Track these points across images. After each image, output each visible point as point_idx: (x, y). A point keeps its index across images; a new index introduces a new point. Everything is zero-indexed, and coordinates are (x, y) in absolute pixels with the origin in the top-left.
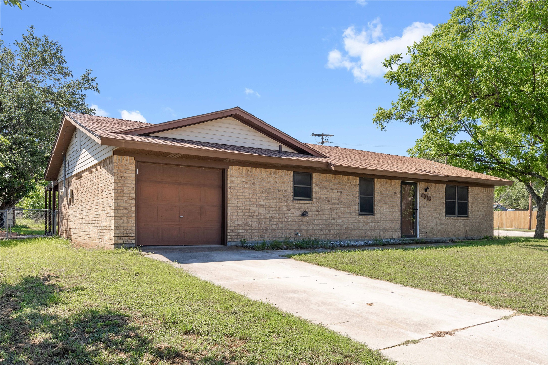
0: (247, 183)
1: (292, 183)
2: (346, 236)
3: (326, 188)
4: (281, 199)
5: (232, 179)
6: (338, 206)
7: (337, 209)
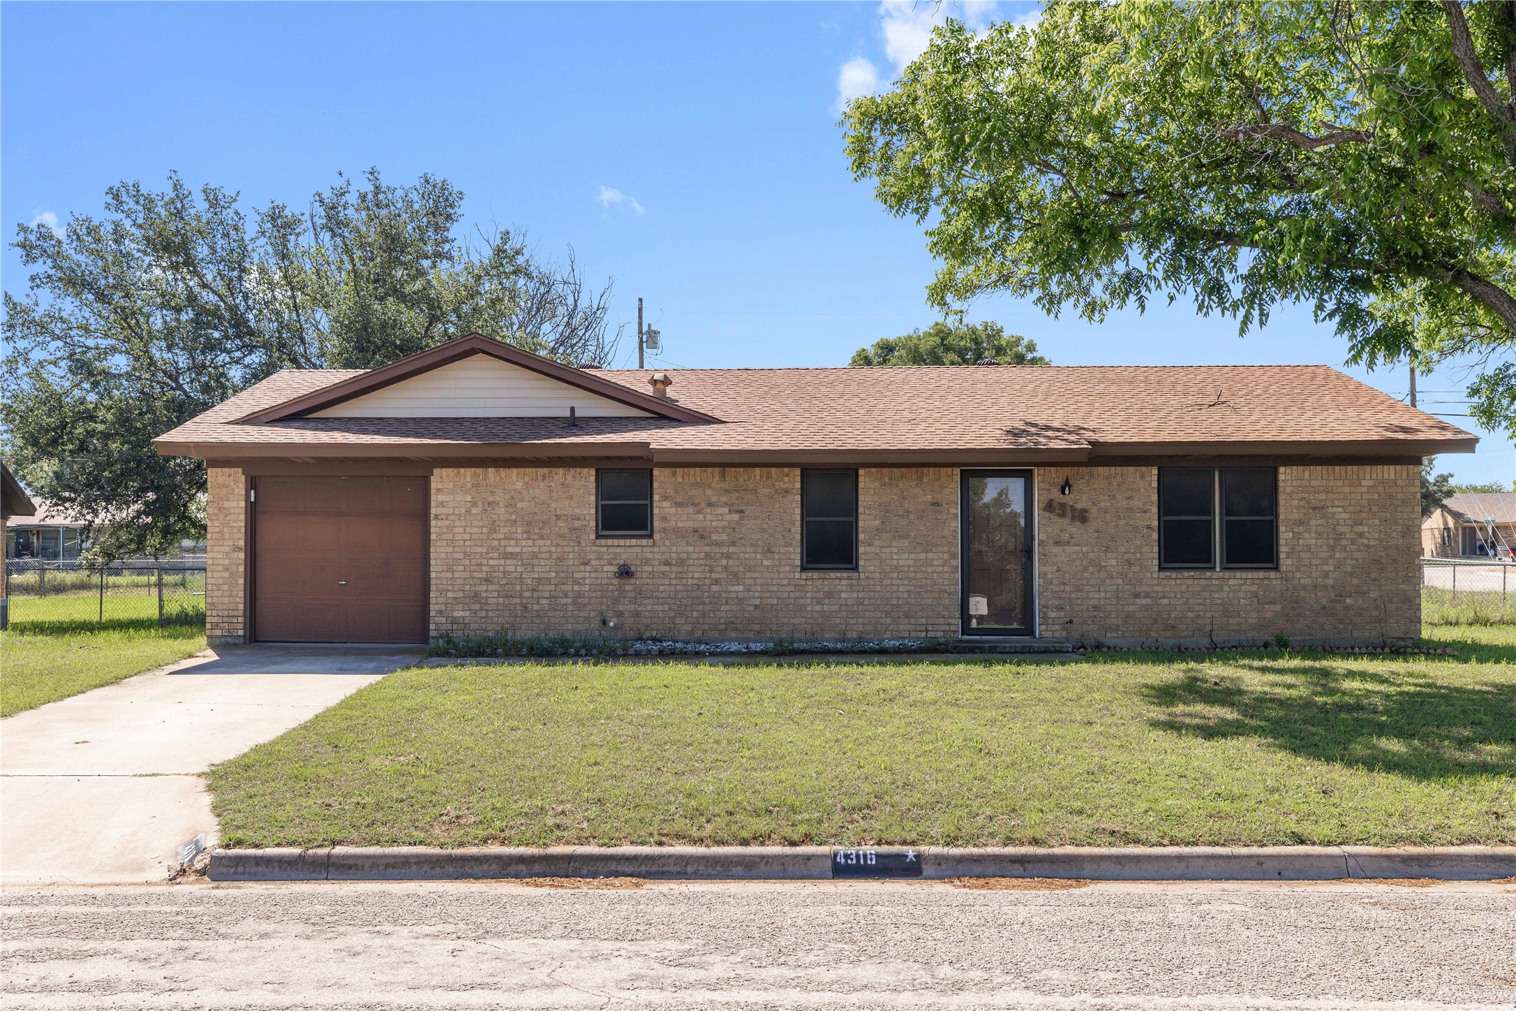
0: (475, 505)
1: (593, 498)
2: (757, 627)
3: (693, 504)
4: (563, 536)
5: (441, 498)
6: (732, 549)
7: (728, 556)
